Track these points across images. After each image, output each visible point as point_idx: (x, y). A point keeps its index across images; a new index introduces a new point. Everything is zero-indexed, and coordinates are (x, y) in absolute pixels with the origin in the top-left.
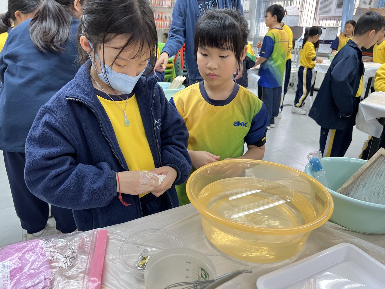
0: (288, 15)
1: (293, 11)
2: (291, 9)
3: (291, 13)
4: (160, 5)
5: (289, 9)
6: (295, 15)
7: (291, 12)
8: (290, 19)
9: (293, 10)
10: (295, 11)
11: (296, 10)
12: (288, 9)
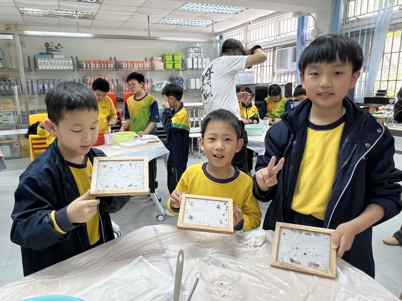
4: (101, 68)
6: (248, 71)
8: (243, 76)
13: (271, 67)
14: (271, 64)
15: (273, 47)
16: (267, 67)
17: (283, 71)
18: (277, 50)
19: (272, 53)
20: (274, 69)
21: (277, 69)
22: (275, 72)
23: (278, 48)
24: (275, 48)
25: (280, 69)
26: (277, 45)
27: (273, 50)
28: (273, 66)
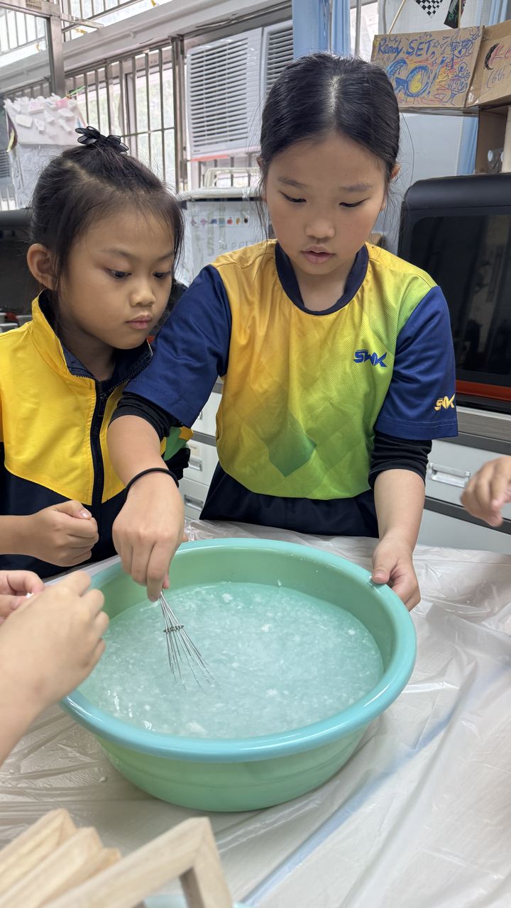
0: (25, 146)
1: (52, 123)
2: (40, 112)
3: (41, 132)
5: (29, 110)
6: (62, 142)
7: (41, 129)
9: (49, 117)
10: (62, 122)
11: (68, 119)
12: (20, 113)
13: (170, 135)
14: (169, 122)
15: (174, 39)
16: (152, 134)
17: (221, 150)
18: (189, 52)
19: (168, 75)
20: (184, 146)
21: (196, 141)
22: (189, 158)
23: (196, 40)
24: (182, 41)
25: (208, 139)
26: (188, 27)
27: (170, 53)
28: (178, 128)
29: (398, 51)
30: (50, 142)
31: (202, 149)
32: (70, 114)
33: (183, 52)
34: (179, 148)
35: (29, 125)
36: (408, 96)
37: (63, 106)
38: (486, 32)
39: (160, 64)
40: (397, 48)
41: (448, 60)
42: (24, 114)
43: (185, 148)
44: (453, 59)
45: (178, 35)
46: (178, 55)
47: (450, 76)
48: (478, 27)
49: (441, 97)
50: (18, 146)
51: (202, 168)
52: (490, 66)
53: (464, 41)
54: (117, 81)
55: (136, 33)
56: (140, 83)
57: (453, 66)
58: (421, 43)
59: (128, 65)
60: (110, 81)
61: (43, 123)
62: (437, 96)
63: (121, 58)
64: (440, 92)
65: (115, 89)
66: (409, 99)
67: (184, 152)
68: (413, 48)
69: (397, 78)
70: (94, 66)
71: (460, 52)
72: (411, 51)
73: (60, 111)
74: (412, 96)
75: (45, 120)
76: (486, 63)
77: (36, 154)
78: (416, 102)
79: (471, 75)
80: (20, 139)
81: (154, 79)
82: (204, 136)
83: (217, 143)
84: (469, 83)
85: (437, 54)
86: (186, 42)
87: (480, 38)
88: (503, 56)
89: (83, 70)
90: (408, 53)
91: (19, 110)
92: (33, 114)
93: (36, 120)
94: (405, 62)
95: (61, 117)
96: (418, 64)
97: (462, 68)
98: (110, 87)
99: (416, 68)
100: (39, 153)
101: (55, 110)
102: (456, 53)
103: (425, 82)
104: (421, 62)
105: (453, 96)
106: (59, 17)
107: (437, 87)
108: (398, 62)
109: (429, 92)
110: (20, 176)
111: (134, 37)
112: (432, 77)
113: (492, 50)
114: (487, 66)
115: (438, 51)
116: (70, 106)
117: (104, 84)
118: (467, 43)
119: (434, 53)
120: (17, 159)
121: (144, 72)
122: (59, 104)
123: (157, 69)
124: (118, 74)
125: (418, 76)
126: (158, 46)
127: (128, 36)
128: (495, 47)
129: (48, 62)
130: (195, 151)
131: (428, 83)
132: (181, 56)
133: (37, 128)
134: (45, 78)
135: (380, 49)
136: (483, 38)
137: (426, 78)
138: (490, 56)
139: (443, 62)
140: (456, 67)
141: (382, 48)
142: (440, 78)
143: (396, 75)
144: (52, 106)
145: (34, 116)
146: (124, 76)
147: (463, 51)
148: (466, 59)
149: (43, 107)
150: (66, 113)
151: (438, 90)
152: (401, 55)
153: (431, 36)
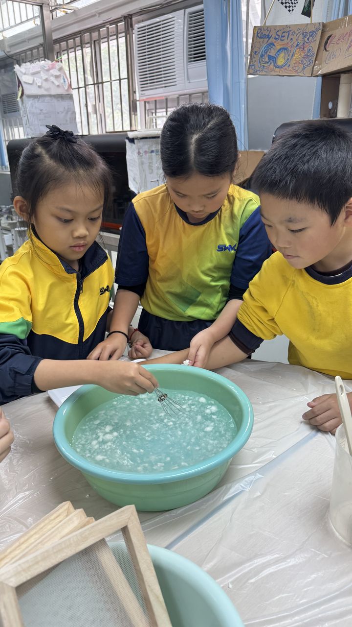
0: (29, 96)
1: (46, 80)
2: (38, 72)
3: (39, 87)
5: (31, 72)
6: (53, 92)
7: (39, 84)
8: (41, 110)
9: (44, 76)
10: (52, 79)
11: (57, 77)
12: (25, 74)
13: (125, 83)
14: (124, 74)
15: (125, 17)
16: (113, 83)
17: (159, 93)
18: (136, 26)
19: (122, 41)
20: (134, 90)
21: (142, 88)
22: (138, 99)
23: (141, 17)
24: (131, 18)
25: (150, 86)
26: (135, 10)
27: (123, 26)
28: (130, 78)
29: (269, 37)
30: (45, 93)
31: (146, 93)
32: (58, 73)
33: (132, 26)
34: (131, 92)
35: (31, 82)
36: (276, 67)
37: (53, 67)
38: (324, 26)
39: (117, 34)
40: (269, 35)
41: (301, 44)
42: (28, 74)
43: (135, 92)
44: (304, 43)
45: (128, 15)
46: (129, 27)
47: (303, 55)
48: (319, 23)
49: (297, 69)
50: (24, 97)
51: (147, 104)
52: (327, 49)
53: (310, 32)
54: (89, 45)
55: (100, 14)
56: (104, 46)
57: (304, 48)
58: (284, 32)
59: (95, 35)
60: (83, 46)
61: (40, 80)
62: (294, 68)
63: (90, 30)
64: (296, 65)
65: (87, 50)
66: (277, 70)
67: (134, 95)
68: (279, 36)
69: (268, 55)
70: (73, 36)
71: (308, 39)
72: (277, 37)
73: (52, 71)
74: (278, 68)
75: (41, 78)
76: (325, 47)
77: (36, 101)
78: (281, 72)
79: (315, 54)
80: (26, 92)
81: (113, 43)
82: (147, 84)
83: (156, 88)
84: (314, 60)
85: (294, 40)
86: (133, 19)
87: (320, 31)
88: (335, 43)
89: (66, 39)
90: (276, 39)
91: (24, 72)
92: (34, 74)
93: (35, 79)
94: (274, 45)
95: (52, 75)
96: (282, 47)
97: (310, 50)
98: (84, 49)
99: (280, 49)
100: (38, 101)
101: (48, 70)
102: (306, 39)
103: (286, 58)
104: (283, 45)
105: (304, 68)
106: (48, 4)
107: (294, 62)
108: (269, 45)
109: (289, 65)
110: (26, 117)
111: (99, 16)
112: (291, 54)
113: (328, 39)
114: (325, 49)
115: (295, 38)
116: (58, 67)
117: (80, 48)
118: (312, 34)
119: (292, 39)
120: (24, 105)
121: (106, 39)
122: (50, 66)
123: (115, 37)
124: (89, 41)
125: (282, 55)
126: (115, 22)
127: (94, 16)
128: (330, 36)
129: (42, 33)
130: (142, 94)
131: (288, 59)
132: (130, 29)
133: (37, 84)
134: (40, 44)
135: (257, 36)
136: (323, 30)
137: (287, 55)
138: (327, 43)
139: (297, 45)
140: (306, 49)
141: (259, 35)
142: (296, 56)
143: (268, 53)
144: (45, 68)
145: (34, 76)
146: (93, 42)
147: (310, 38)
148: (312, 44)
149: (40, 69)
150: (55, 72)
151: (294, 64)
152: (272, 40)
153: (290, 27)
